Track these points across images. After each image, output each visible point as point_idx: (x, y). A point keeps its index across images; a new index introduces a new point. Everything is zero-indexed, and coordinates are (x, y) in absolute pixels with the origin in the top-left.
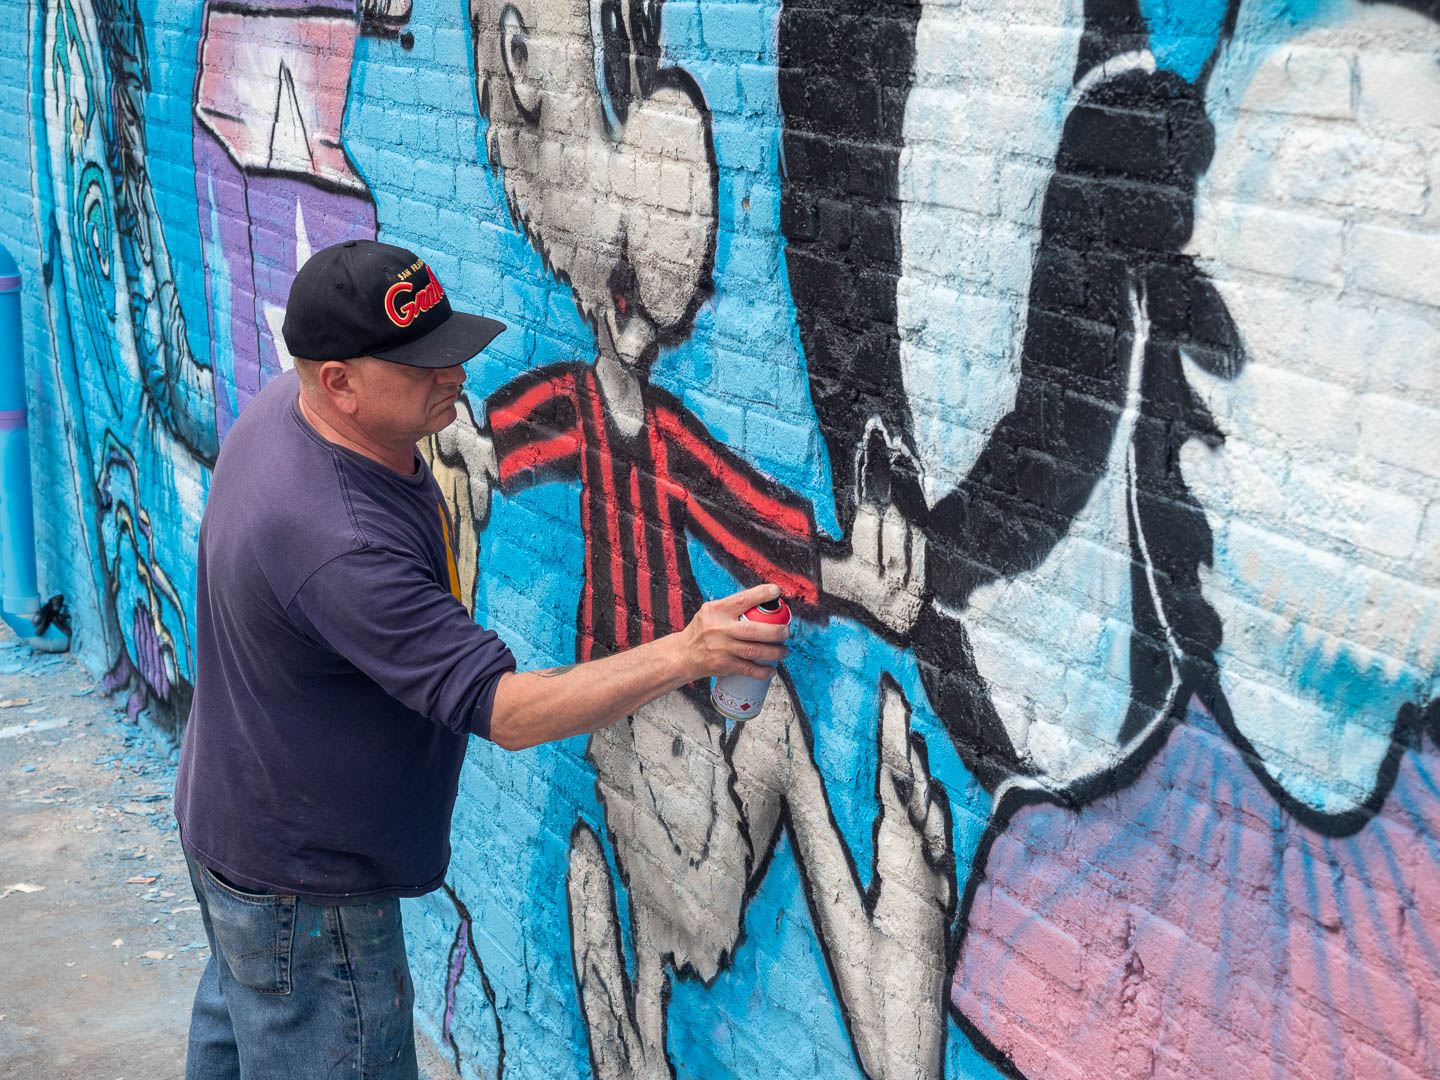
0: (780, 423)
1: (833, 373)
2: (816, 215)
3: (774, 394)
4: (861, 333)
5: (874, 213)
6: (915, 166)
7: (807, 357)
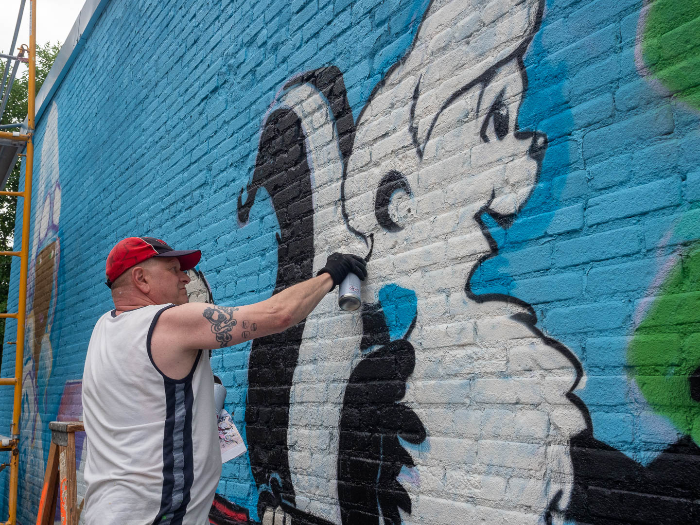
0: (239, 484)
1: (260, 465)
2: (258, 414)
3: (237, 475)
4: (271, 450)
5: (279, 409)
6: (296, 391)
7: (251, 460)
